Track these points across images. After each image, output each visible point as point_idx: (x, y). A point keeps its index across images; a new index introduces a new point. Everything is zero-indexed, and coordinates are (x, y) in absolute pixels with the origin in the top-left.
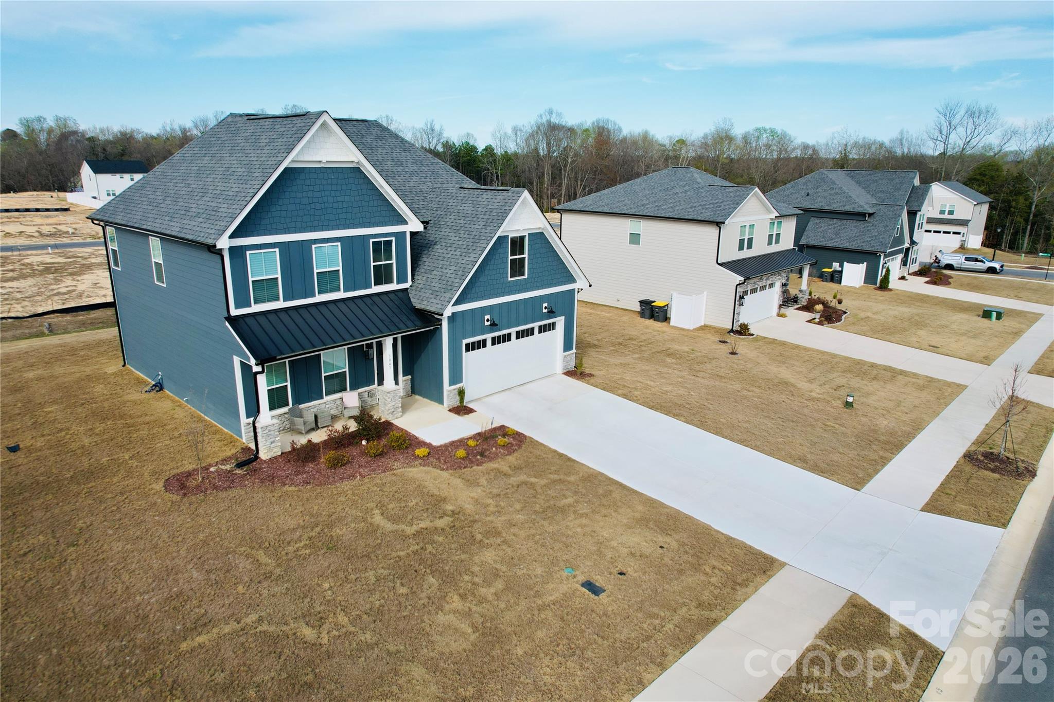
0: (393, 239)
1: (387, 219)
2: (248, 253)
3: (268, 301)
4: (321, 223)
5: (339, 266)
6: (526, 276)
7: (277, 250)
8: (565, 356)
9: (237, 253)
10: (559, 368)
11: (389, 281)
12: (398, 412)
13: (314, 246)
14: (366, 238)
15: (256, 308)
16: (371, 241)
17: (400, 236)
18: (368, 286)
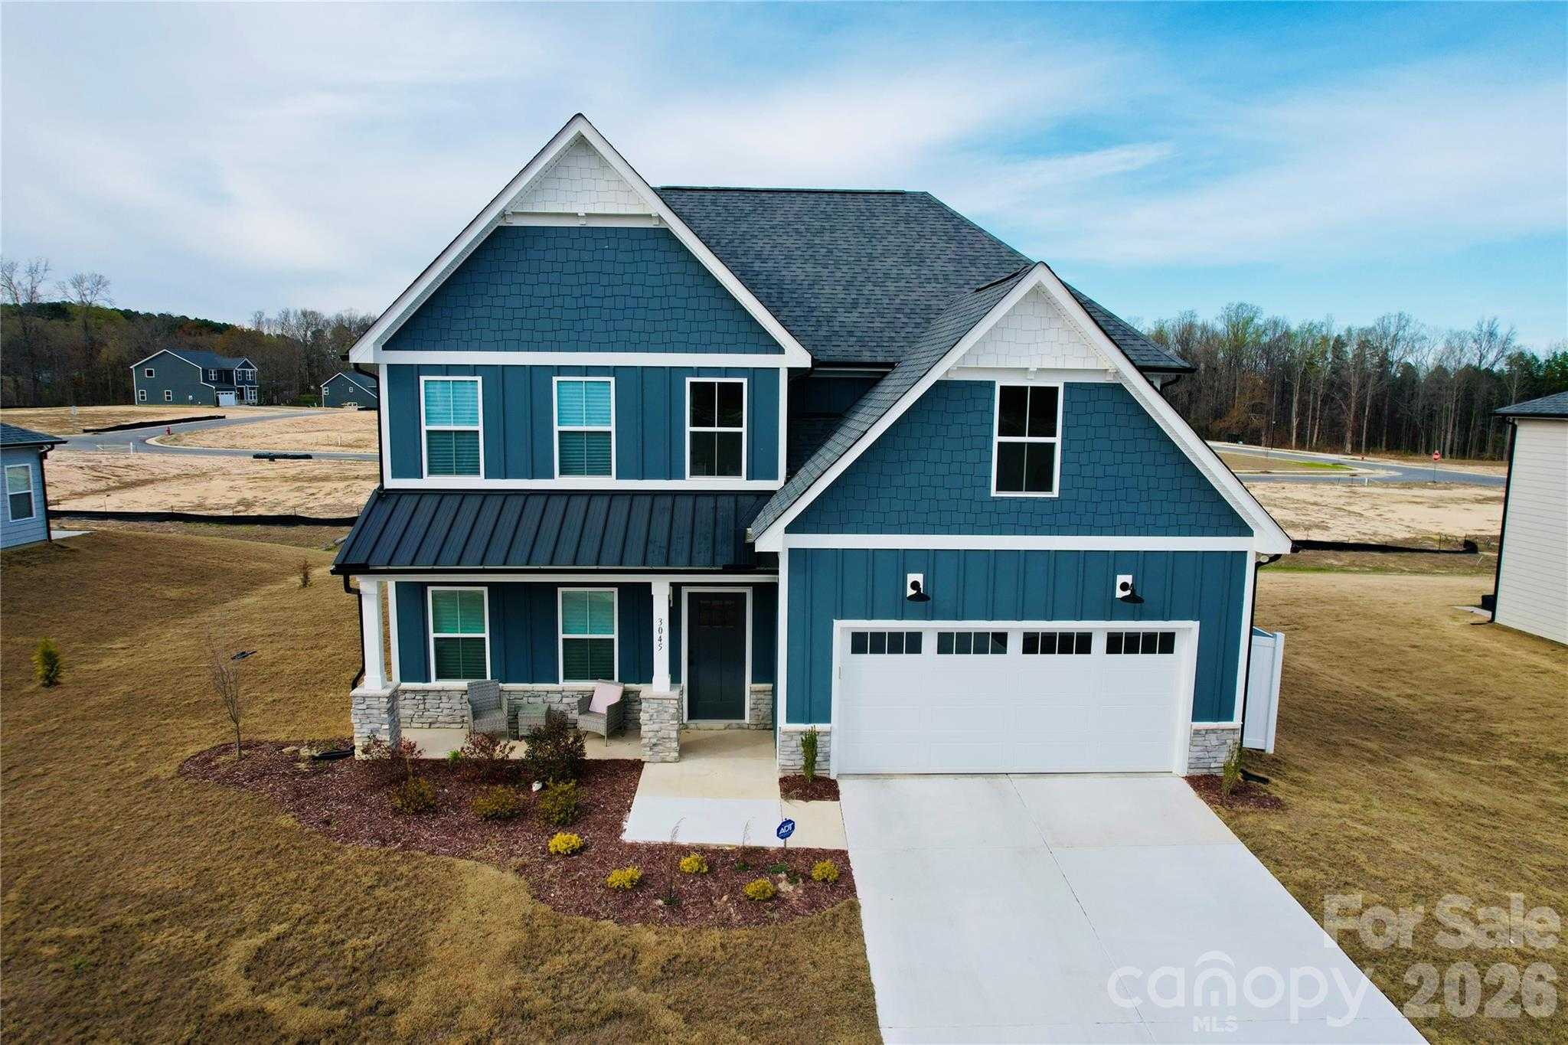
0: (744, 381)
1: (729, 339)
2: (423, 379)
3: (458, 473)
4: (573, 336)
5: (609, 423)
6: (1055, 493)
7: (479, 379)
8: (1197, 732)
9: (404, 378)
10: (1179, 762)
11: (731, 468)
12: (669, 750)
13: (555, 379)
14: (675, 374)
15: (430, 482)
16: (689, 380)
17: (764, 378)
18: (676, 473)
